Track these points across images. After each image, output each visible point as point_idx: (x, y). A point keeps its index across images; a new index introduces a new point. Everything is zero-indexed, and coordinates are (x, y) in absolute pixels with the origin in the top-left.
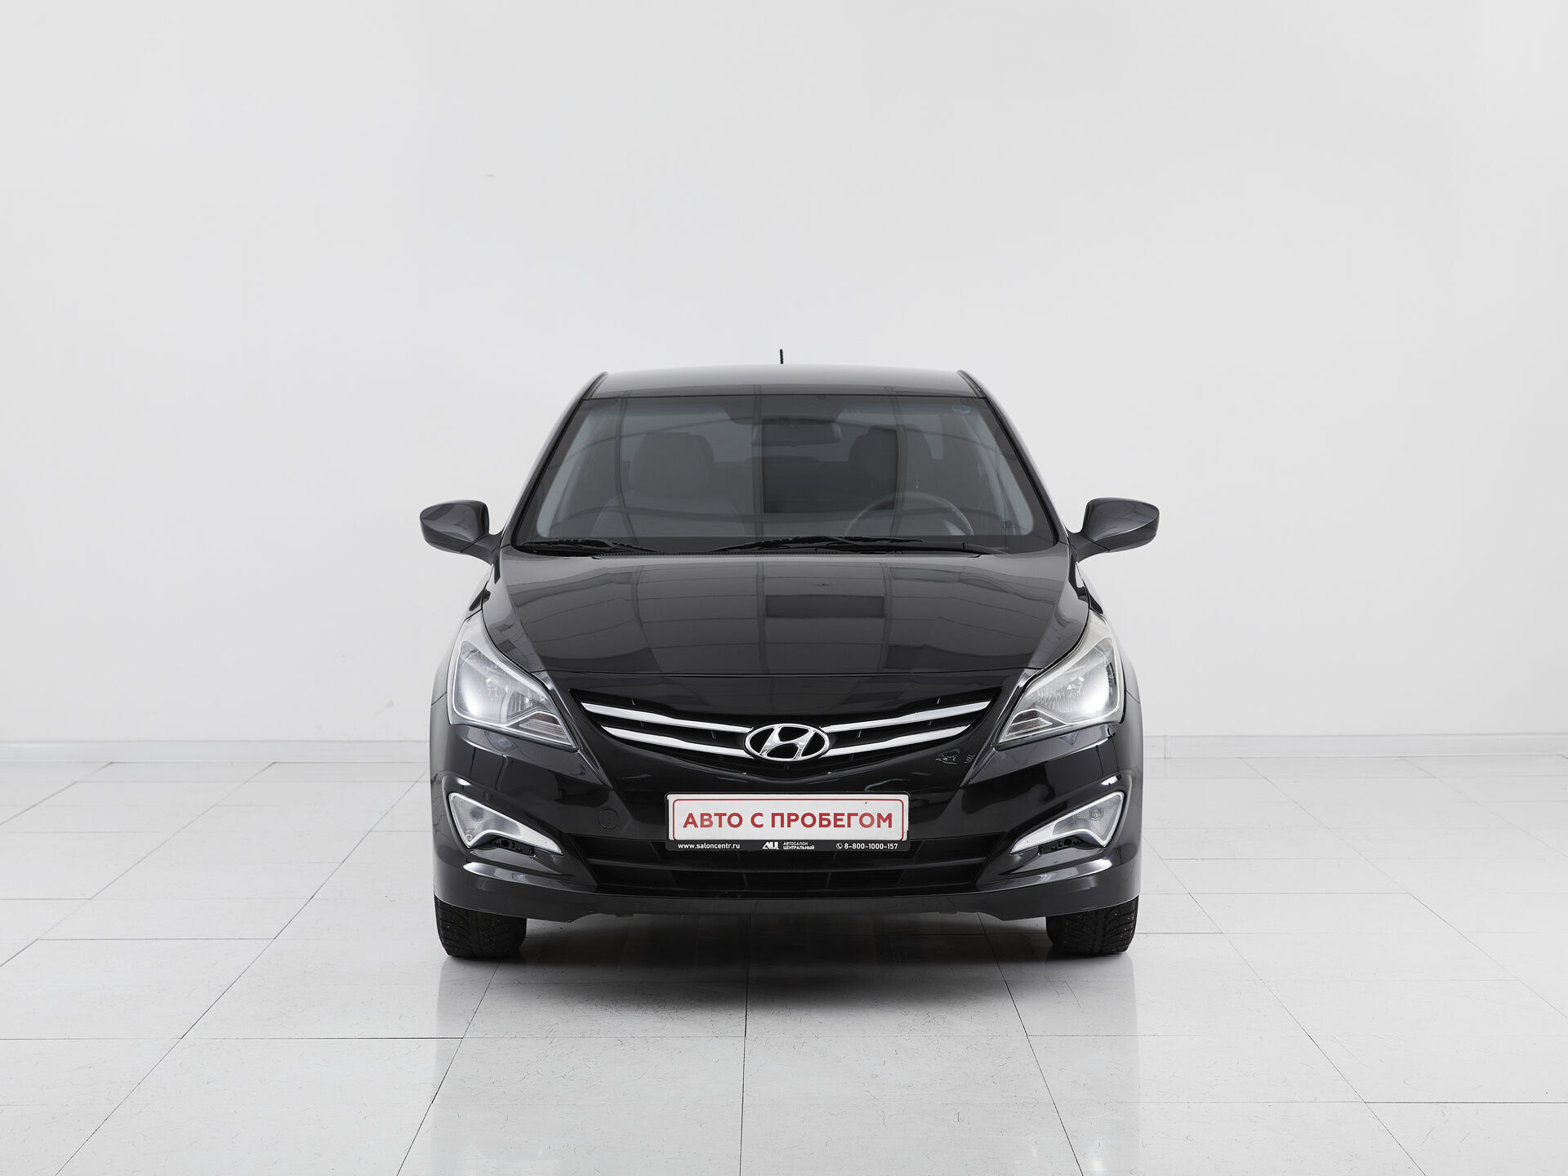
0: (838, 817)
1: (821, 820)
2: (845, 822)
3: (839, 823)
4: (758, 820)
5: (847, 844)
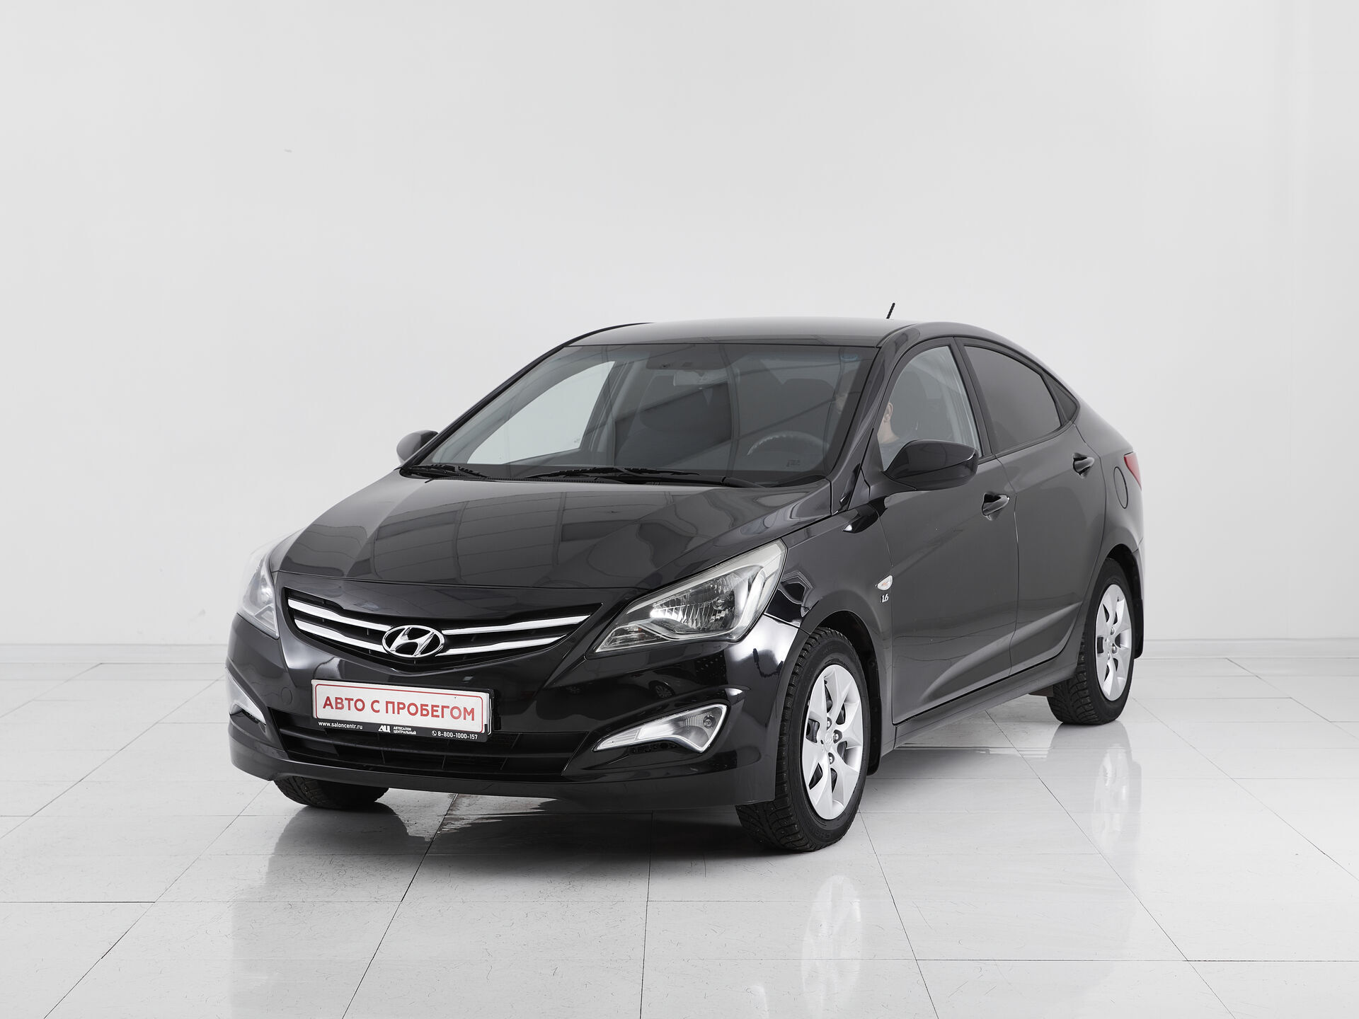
0: (435, 708)
1: (422, 709)
2: (439, 713)
3: (435, 713)
4: (376, 706)
5: (439, 733)
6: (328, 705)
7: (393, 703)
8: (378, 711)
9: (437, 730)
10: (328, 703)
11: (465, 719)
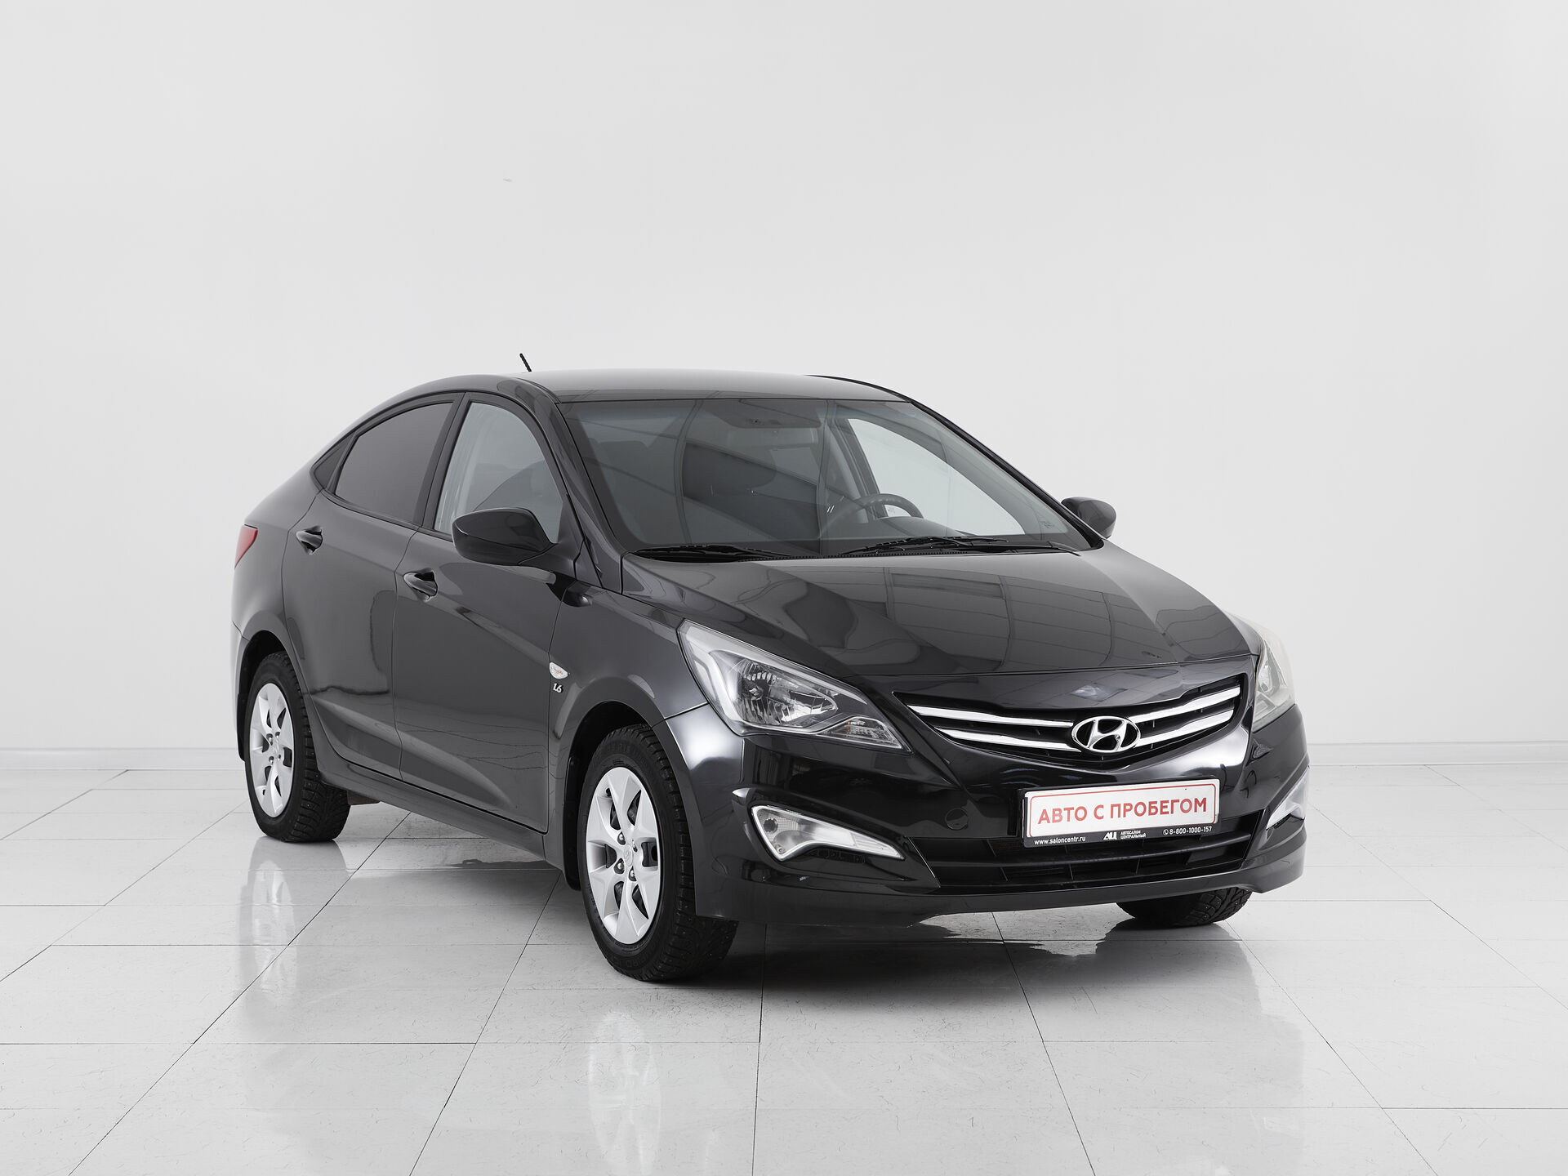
0: (1164, 804)
1: (1150, 807)
2: (1169, 809)
3: (1164, 810)
4: (1100, 812)
5: (1171, 831)
6: (1044, 819)
7: (1119, 805)
8: (1102, 818)
9: (1169, 828)
10: (1044, 817)
11: (1196, 811)
